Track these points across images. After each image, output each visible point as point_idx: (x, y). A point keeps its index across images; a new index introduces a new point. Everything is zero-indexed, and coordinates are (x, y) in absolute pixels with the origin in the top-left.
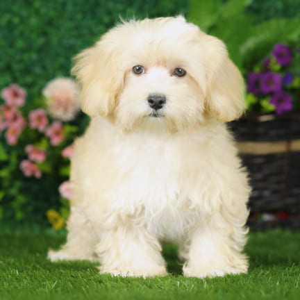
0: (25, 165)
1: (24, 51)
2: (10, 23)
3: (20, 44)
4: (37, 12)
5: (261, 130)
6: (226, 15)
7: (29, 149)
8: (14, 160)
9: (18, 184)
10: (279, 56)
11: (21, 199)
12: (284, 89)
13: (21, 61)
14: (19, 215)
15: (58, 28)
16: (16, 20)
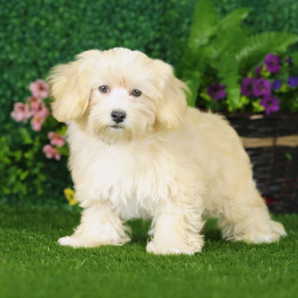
0: (47, 148)
1: (48, 50)
2: (37, 25)
3: (45, 43)
4: (61, 17)
5: (251, 127)
6: (225, 26)
7: (51, 135)
8: (37, 144)
9: (40, 165)
10: (269, 64)
11: (42, 178)
12: (273, 93)
13: (46, 58)
14: (40, 192)
15: (79, 31)
16: (43, 23)
